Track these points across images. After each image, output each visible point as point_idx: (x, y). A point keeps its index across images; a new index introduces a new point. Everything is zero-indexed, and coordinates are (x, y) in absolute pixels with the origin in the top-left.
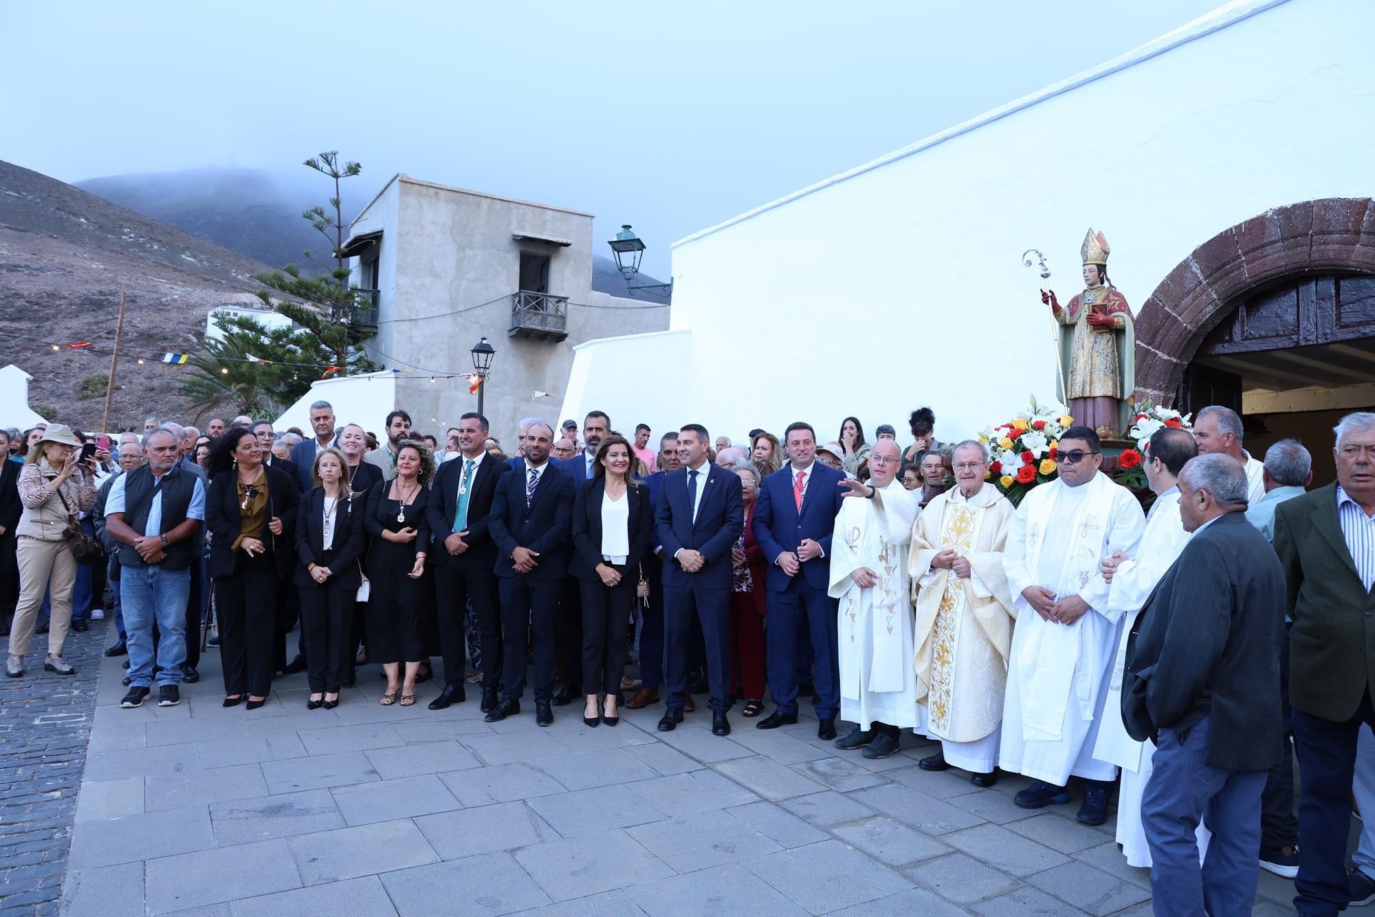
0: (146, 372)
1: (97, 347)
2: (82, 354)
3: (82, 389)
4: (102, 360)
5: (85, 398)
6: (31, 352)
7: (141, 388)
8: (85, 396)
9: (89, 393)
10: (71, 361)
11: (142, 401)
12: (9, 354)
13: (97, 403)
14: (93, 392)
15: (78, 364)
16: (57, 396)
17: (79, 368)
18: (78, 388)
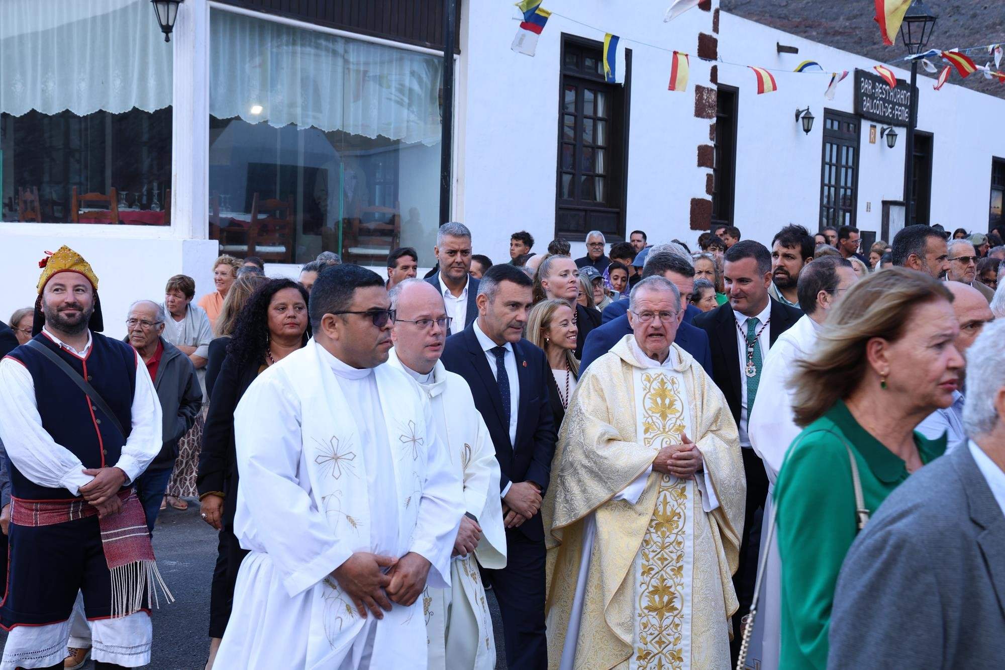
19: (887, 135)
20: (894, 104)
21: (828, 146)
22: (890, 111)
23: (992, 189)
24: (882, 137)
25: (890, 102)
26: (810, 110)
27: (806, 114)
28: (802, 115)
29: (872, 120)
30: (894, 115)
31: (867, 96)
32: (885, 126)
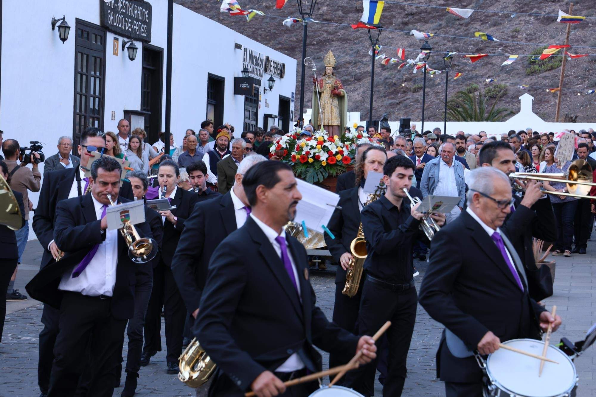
0: (592, 39)
1: (543, 13)
2: (527, 22)
3: (530, 64)
4: (548, 28)
5: (532, 73)
6: (480, 23)
7: (586, 59)
8: (533, 71)
9: (537, 67)
10: (517, 31)
11: (587, 73)
12: (459, 26)
13: (545, 78)
14: (540, 66)
15: (524, 35)
16: (507, 72)
17: (526, 39)
18: (526, 63)
19: (128, 48)
20: (133, 19)
21: (79, 55)
22: (129, 25)
23: (208, 103)
24: (123, 50)
25: (130, 17)
26: (66, 20)
27: (62, 23)
28: (58, 24)
29: (115, 33)
30: (132, 29)
31: (112, 9)
32: (126, 40)
